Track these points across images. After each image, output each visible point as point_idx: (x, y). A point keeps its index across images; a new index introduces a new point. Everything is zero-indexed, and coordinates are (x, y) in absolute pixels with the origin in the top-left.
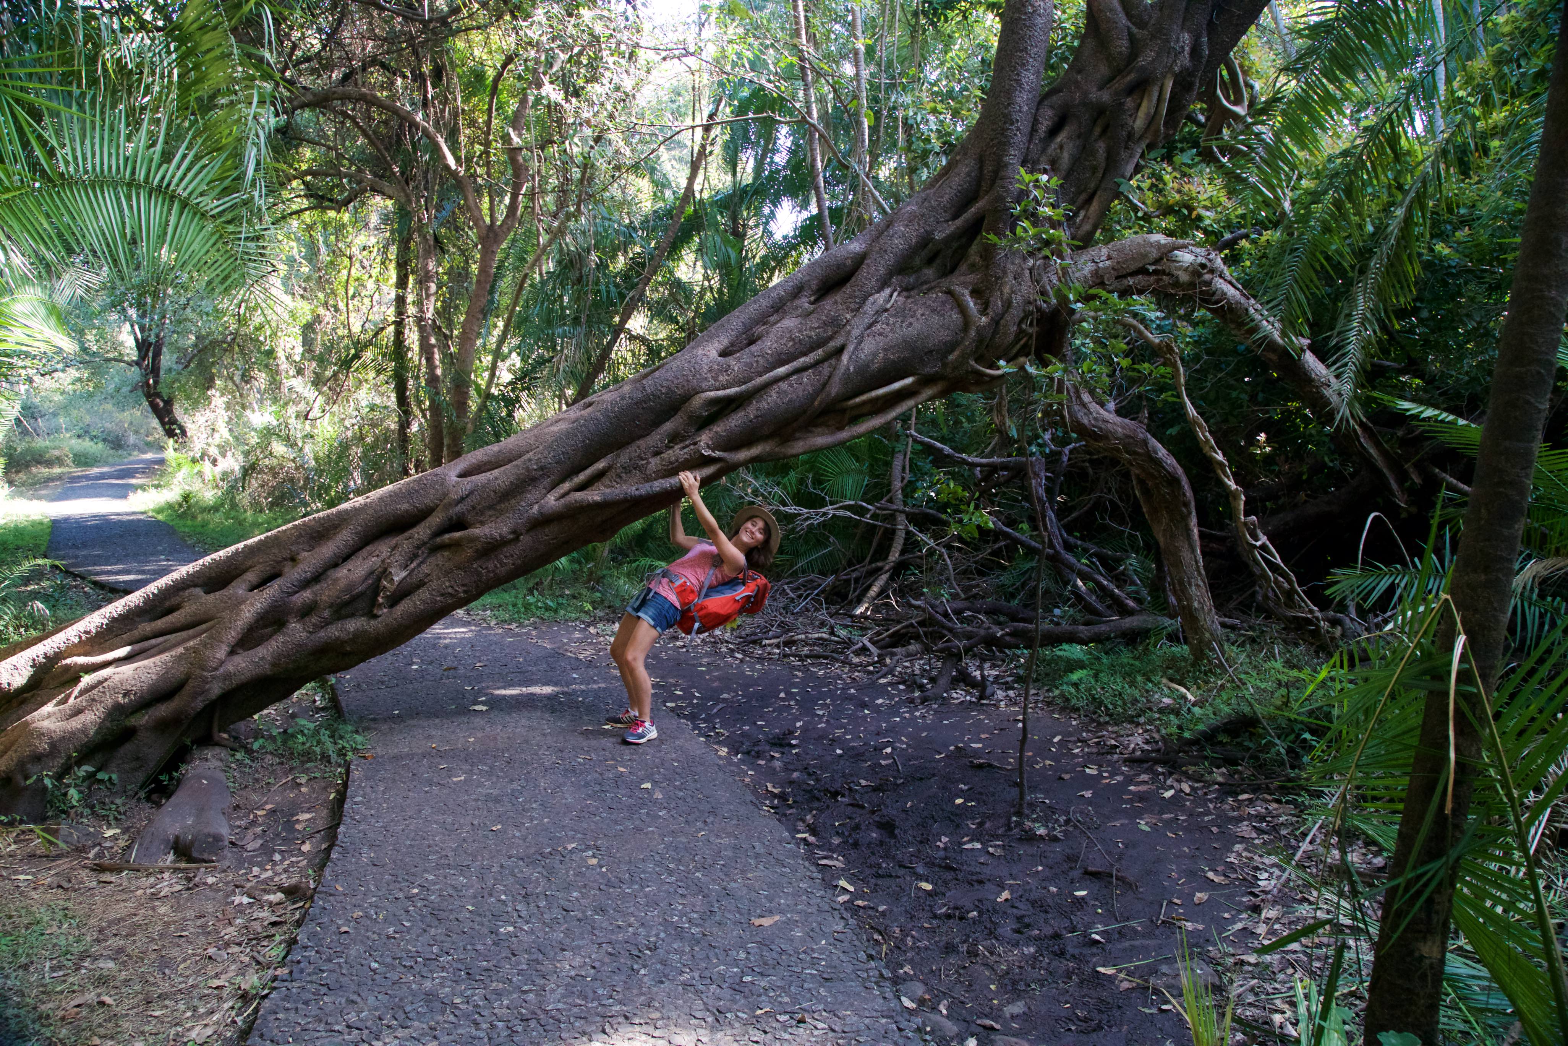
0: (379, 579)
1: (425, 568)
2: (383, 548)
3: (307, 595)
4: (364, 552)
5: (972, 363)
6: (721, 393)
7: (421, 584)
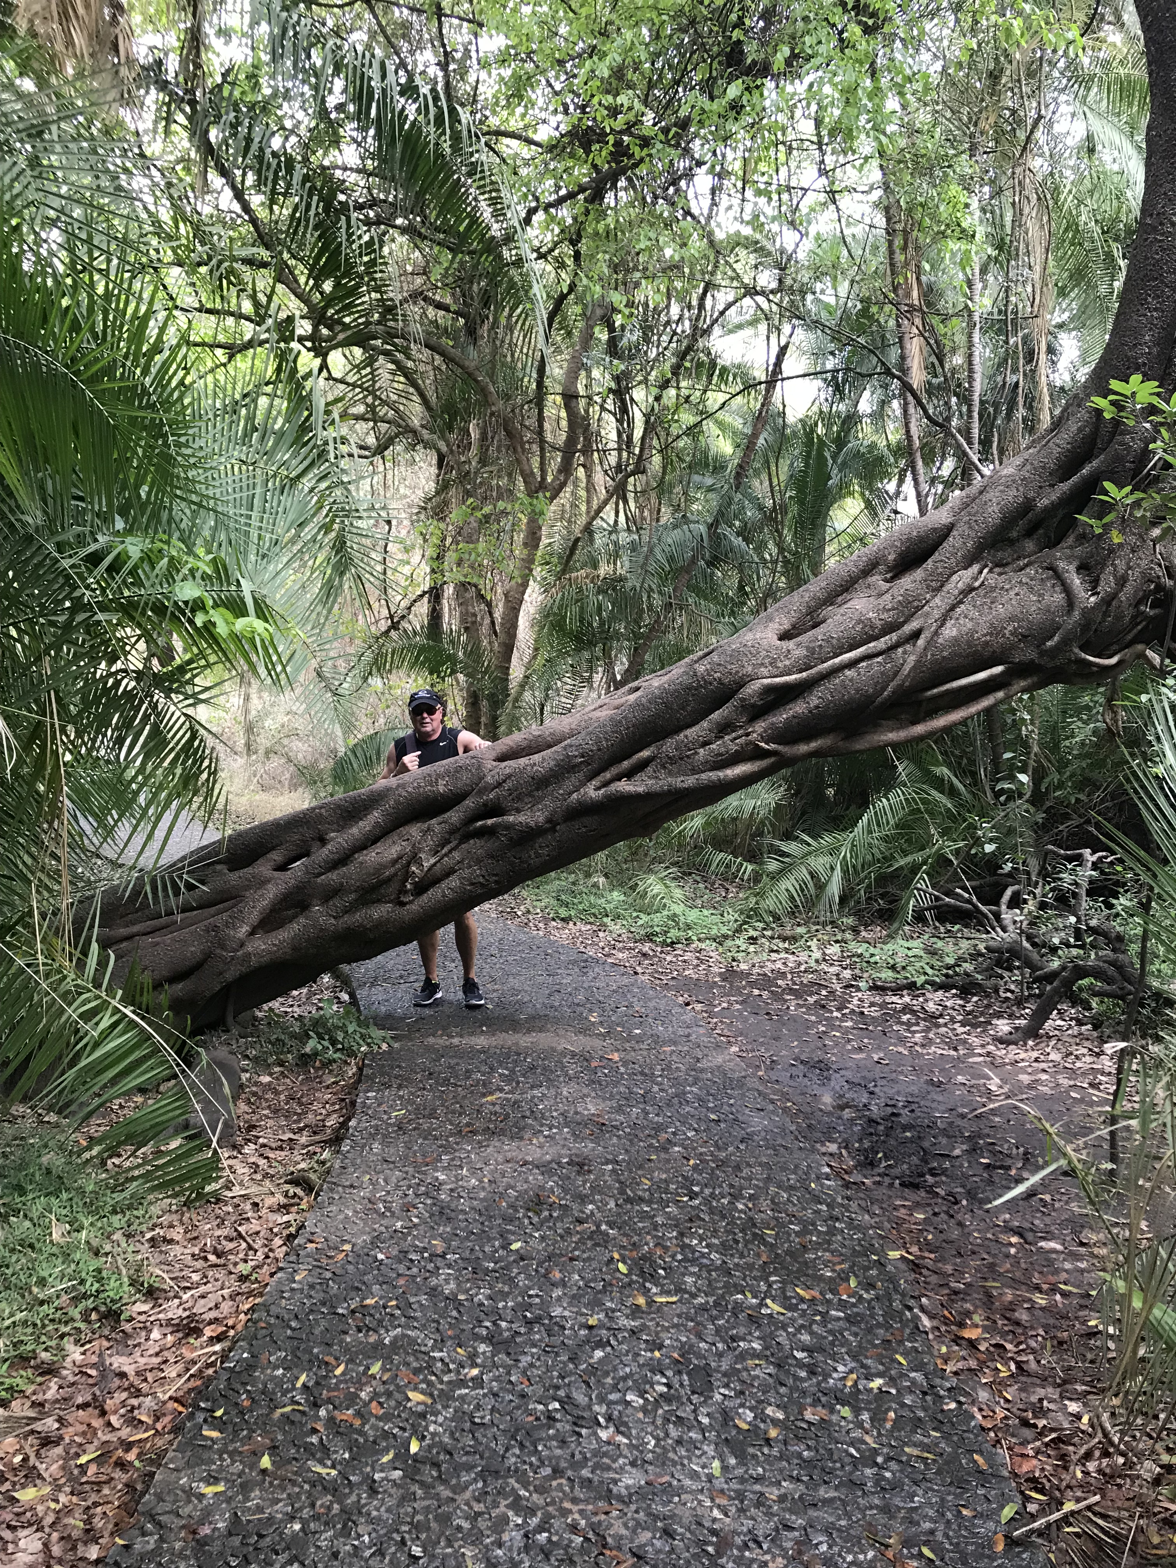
0: (409, 864)
1: (456, 855)
2: (414, 830)
3: (334, 876)
4: (394, 836)
5: (1077, 650)
6: (778, 680)
7: (449, 872)
